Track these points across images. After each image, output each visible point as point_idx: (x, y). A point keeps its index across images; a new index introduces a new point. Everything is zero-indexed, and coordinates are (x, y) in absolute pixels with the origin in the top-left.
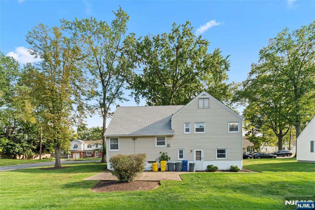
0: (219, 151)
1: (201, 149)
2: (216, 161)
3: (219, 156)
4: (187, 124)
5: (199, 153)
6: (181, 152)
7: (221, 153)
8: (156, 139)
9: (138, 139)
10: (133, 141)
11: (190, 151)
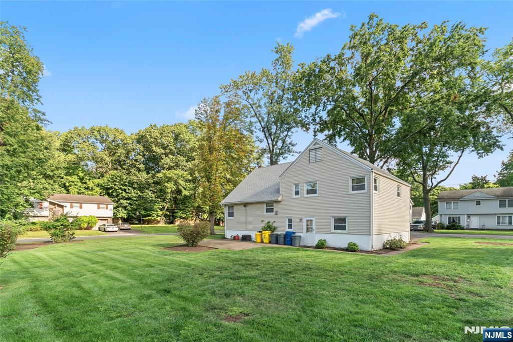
0: (336, 220)
1: (313, 217)
2: (331, 235)
3: (336, 228)
4: (297, 185)
5: (310, 222)
6: (290, 221)
7: (340, 224)
8: (265, 205)
9: (250, 207)
10: (244, 208)
11: (298, 220)
